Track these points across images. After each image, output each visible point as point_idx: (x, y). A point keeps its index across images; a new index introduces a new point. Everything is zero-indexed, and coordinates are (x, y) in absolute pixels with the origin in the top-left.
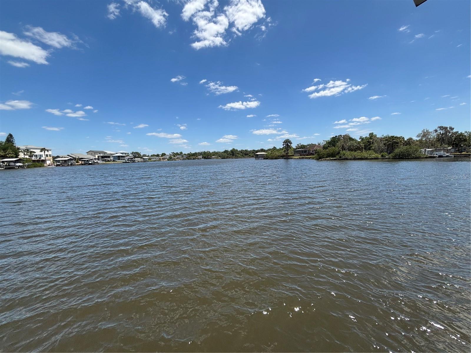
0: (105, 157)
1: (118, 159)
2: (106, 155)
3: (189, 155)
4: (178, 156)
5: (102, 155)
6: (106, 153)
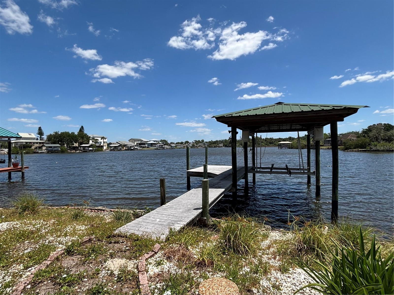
0: (142, 144)
1: (151, 146)
2: (142, 142)
3: (210, 143)
4: (200, 144)
5: (139, 142)
6: (143, 141)
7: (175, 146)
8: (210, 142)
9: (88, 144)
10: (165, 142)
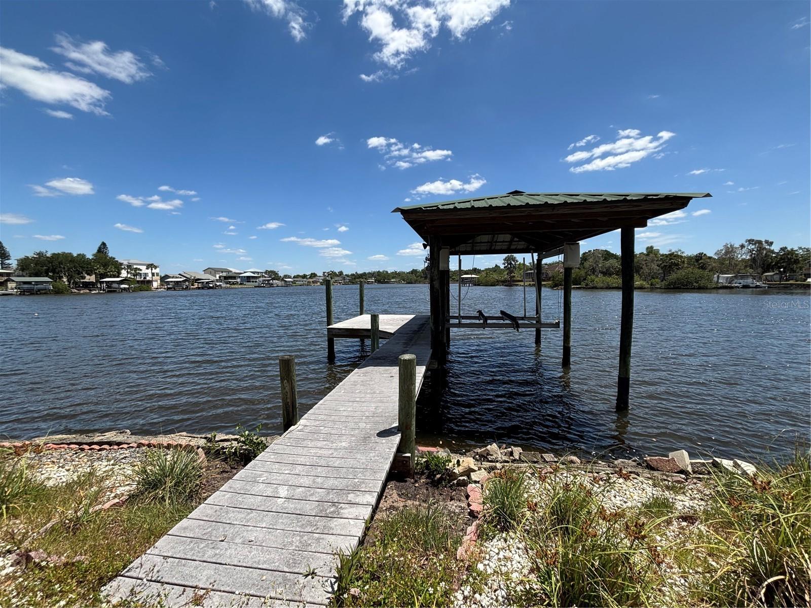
3: (353, 277)
7: (294, 282)
8: (353, 275)
9: (118, 277)
10: (274, 275)
